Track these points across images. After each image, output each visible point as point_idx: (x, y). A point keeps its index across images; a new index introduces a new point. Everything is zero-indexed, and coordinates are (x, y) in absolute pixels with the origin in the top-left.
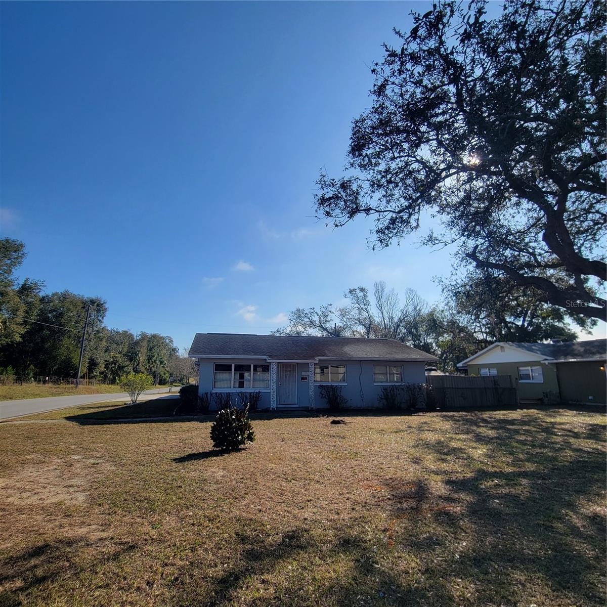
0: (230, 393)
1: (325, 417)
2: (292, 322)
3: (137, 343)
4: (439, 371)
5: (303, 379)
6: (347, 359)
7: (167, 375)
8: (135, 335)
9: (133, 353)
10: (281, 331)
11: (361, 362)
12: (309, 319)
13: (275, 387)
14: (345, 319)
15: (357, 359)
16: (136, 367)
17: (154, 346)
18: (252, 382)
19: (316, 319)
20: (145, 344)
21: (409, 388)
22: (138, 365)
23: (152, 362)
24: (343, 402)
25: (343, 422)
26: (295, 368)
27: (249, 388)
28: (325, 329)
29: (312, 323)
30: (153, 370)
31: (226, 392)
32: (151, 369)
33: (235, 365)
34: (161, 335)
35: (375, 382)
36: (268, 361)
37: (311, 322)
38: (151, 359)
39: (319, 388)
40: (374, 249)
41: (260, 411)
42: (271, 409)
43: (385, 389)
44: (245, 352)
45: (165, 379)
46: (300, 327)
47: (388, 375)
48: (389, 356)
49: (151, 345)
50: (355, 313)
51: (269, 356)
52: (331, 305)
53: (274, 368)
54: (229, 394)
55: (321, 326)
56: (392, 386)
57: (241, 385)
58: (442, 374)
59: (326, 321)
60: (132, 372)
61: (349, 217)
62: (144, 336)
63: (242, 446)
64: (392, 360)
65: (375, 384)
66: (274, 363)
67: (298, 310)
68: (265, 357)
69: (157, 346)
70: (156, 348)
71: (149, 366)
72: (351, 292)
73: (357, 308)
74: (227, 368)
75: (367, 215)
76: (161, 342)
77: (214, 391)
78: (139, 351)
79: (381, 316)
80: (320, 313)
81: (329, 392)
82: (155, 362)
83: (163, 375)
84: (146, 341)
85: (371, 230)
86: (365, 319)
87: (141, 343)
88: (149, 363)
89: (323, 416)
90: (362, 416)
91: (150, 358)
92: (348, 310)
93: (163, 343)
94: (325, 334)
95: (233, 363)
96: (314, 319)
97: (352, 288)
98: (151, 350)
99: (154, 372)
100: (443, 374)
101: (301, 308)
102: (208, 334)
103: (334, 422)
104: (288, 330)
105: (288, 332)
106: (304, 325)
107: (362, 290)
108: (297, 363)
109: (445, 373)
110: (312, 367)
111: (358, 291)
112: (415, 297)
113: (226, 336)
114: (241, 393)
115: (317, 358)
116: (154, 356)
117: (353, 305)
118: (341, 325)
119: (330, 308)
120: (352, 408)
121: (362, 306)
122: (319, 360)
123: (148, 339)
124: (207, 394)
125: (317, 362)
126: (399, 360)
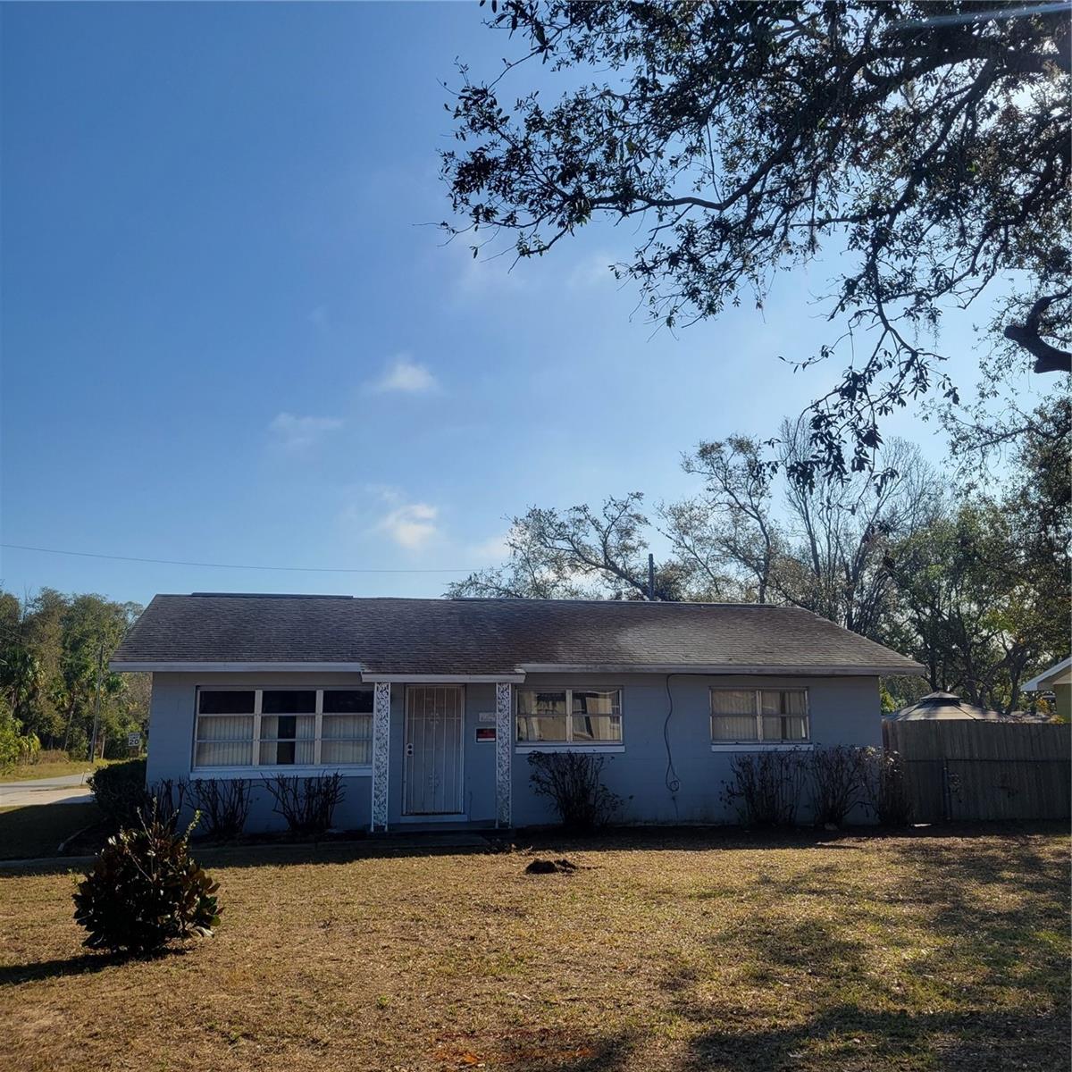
0: (243, 781)
1: (524, 852)
2: (519, 552)
3: (29, 627)
4: (965, 707)
5: (481, 733)
6: (618, 668)
7: (133, 726)
8: (22, 601)
9: (15, 659)
10: (482, 581)
11: (669, 679)
12: (571, 542)
13: (385, 759)
14: (688, 541)
15: (654, 669)
16: (26, 704)
17: (86, 635)
18: (318, 745)
19: (592, 539)
20: (54, 629)
21: (820, 759)
22: (31, 696)
23: (81, 685)
24: (608, 805)
25: (567, 867)
26: (458, 699)
27: (310, 766)
28: (623, 574)
29: (580, 557)
30: (86, 710)
31: (231, 776)
32: (78, 709)
33: (265, 693)
34: (110, 600)
35: (716, 740)
36: (365, 678)
37: (576, 551)
38: (76, 676)
39: (530, 760)
40: (669, 321)
41: (337, 837)
42: (372, 829)
43: (744, 763)
44: (299, 650)
45: (125, 741)
46: (544, 569)
47: (759, 719)
48: (760, 661)
49: (77, 631)
50: (719, 520)
51: (370, 664)
52: (638, 496)
53: (382, 701)
54: (238, 785)
55: (609, 565)
56: (769, 753)
57: (287, 754)
58: (975, 715)
59: (626, 548)
60: (11, 717)
61: (561, 224)
62: (51, 602)
63: (175, 943)
64: (769, 670)
65: (715, 748)
66: (382, 686)
67: (536, 515)
68: (355, 666)
69: (96, 636)
70: (92, 641)
71: (71, 700)
72: (705, 452)
73: (727, 507)
74: (237, 702)
75: (625, 214)
76: (108, 622)
77: (193, 777)
78: (32, 652)
79: (804, 529)
80: (605, 523)
81: (563, 774)
82: (90, 684)
83: (117, 728)
84: (57, 618)
85: (612, 268)
86: (754, 540)
87: (40, 627)
88: (69, 687)
89: (519, 849)
90: (644, 848)
91: (71, 675)
92: (696, 511)
93: (115, 624)
94: (625, 589)
95: (259, 687)
96: (586, 540)
97: (710, 441)
98: (75, 646)
99: (89, 718)
100: (978, 717)
101: (544, 508)
102: (194, 595)
103: (538, 868)
104: (505, 581)
105: (504, 584)
106: (556, 563)
107: (742, 446)
108: (465, 685)
109: (984, 712)
110: (505, 699)
111: (728, 449)
112: (914, 470)
113: (251, 601)
114: (278, 780)
115: (522, 669)
116: (86, 667)
117: (711, 495)
118: (676, 559)
119: (637, 508)
120: (638, 824)
121: (743, 499)
122: (528, 674)
123: (64, 614)
124: (168, 785)
125: (521, 680)
126: (792, 670)
